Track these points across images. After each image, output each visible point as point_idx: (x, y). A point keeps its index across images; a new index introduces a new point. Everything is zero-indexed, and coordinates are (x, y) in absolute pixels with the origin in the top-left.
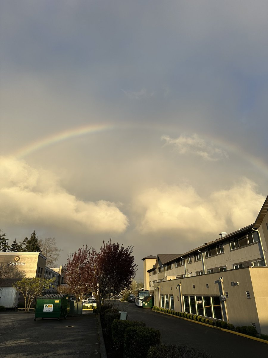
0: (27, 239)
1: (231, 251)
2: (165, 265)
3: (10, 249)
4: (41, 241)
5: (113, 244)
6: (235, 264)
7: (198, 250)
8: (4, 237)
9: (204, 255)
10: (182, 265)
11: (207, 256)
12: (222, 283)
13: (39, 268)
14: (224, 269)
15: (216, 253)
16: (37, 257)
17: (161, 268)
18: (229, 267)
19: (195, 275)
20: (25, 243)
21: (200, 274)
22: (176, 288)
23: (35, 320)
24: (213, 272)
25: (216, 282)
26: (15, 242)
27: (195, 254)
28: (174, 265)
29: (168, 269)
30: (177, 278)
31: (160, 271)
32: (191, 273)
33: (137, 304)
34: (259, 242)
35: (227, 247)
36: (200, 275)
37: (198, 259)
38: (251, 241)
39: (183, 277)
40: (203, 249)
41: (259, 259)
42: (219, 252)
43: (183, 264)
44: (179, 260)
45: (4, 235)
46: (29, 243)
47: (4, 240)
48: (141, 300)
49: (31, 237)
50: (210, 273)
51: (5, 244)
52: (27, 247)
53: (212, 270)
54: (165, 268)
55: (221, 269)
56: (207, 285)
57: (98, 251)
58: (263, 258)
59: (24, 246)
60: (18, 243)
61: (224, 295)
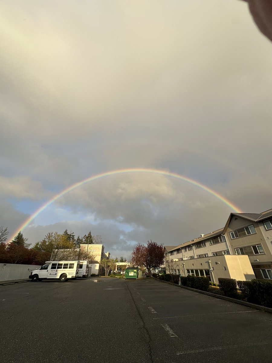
0: (86, 235)
1: (210, 245)
2: (169, 252)
3: (76, 241)
4: (94, 236)
6: (213, 253)
7: (191, 244)
9: (194, 247)
10: (180, 252)
11: (196, 248)
12: (210, 262)
16: (101, 247)
18: (210, 255)
19: (189, 259)
20: (85, 238)
21: (192, 258)
22: (181, 265)
24: (200, 258)
25: (206, 262)
26: (78, 237)
27: (189, 247)
28: (175, 253)
29: (172, 255)
30: (179, 260)
31: (166, 256)
32: (186, 257)
34: (226, 241)
35: (208, 244)
36: (192, 259)
37: (190, 249)
38: (221, 241)
39: (182, 259)
40: (193, 244)
41: (226, 250)
42: (203, 246)
44: (178, 250)
45: (73, 233)
46: (87, 238)
47: (73, 236)
49: (88, 235)
50: (198, 258)
51: (73, 238)
52: (85, 240)
53: (200, 256)
54: (170, 254)
55: (205, 255)
56: (201, 264)
58: (228, 250)
59: (84, 240)
60: (80, 238)
61: (212, 269)
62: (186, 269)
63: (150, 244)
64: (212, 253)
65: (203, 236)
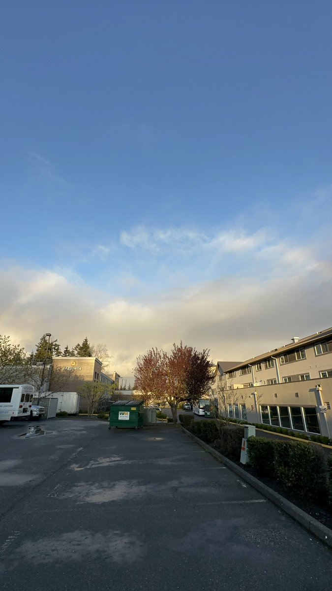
0: (79, 345)
1: (316, 356)
2: (226, 373)
4: (93, 347)
5: (185, 347)
6: (321, 371)
7: (271, 356)
8: (56, 343)
9: (278, 362)
10: (248, 372)
11: (283, 362)
12: (320, 391)
13: (96, 373)
14: (305, 377)
15: (295, 359)
16: (94, 361)
17: (222, 375)
18: (314, 375)
19: (266, 384)
20: (77, 349)
21: (272, 382)
22: (250, 397)
23: (110, 428)
24: (290, 381)
25: (311, 390)
26: (67, 348)
27: (267, 360)
28: (238, 373)
29: (231, 377)
30: (244, 386)
31: (221, 380)
32: (261, 381)
33: (197, 413)
35: (309, 352)
36: (272, 384)
37: (270, 366)
39: (252, 386)
40: (278, 355)
42: (299, 358)
43: (250, 371)
44: (244, 368)
45: (56, 341)
46: (81, 349)
47: (56, 345)
48: (201, 408)
49: (83, 343)
50: (286, 382)
51: (57, 350)
52: (79, 353)
53: (289, 378)
54: (227, 375)
55: (302, 377)
56: (297, 394)
57: (170, 354)
59: (76, 352)
60: (70, 349)
61: (324, 406)
62: (259, 405)
63: (180, 350)
64: (319, 372)
65: (296, 341)
